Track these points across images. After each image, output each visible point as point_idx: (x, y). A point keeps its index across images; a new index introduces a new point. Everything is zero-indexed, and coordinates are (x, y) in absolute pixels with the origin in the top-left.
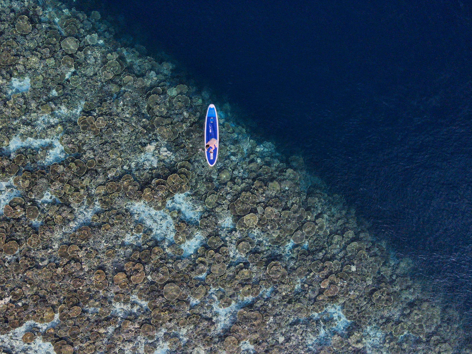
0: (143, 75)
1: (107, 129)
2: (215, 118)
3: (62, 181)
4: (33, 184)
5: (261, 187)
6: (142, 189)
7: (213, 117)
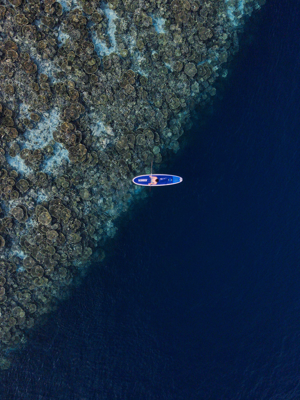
0: (169, 126)
1: (125, 95)
2: (172, 182)
3: (78, 52)
4: (76, 26)
5: (76, 226)
6: (72, 121)
7: (172, 181)
